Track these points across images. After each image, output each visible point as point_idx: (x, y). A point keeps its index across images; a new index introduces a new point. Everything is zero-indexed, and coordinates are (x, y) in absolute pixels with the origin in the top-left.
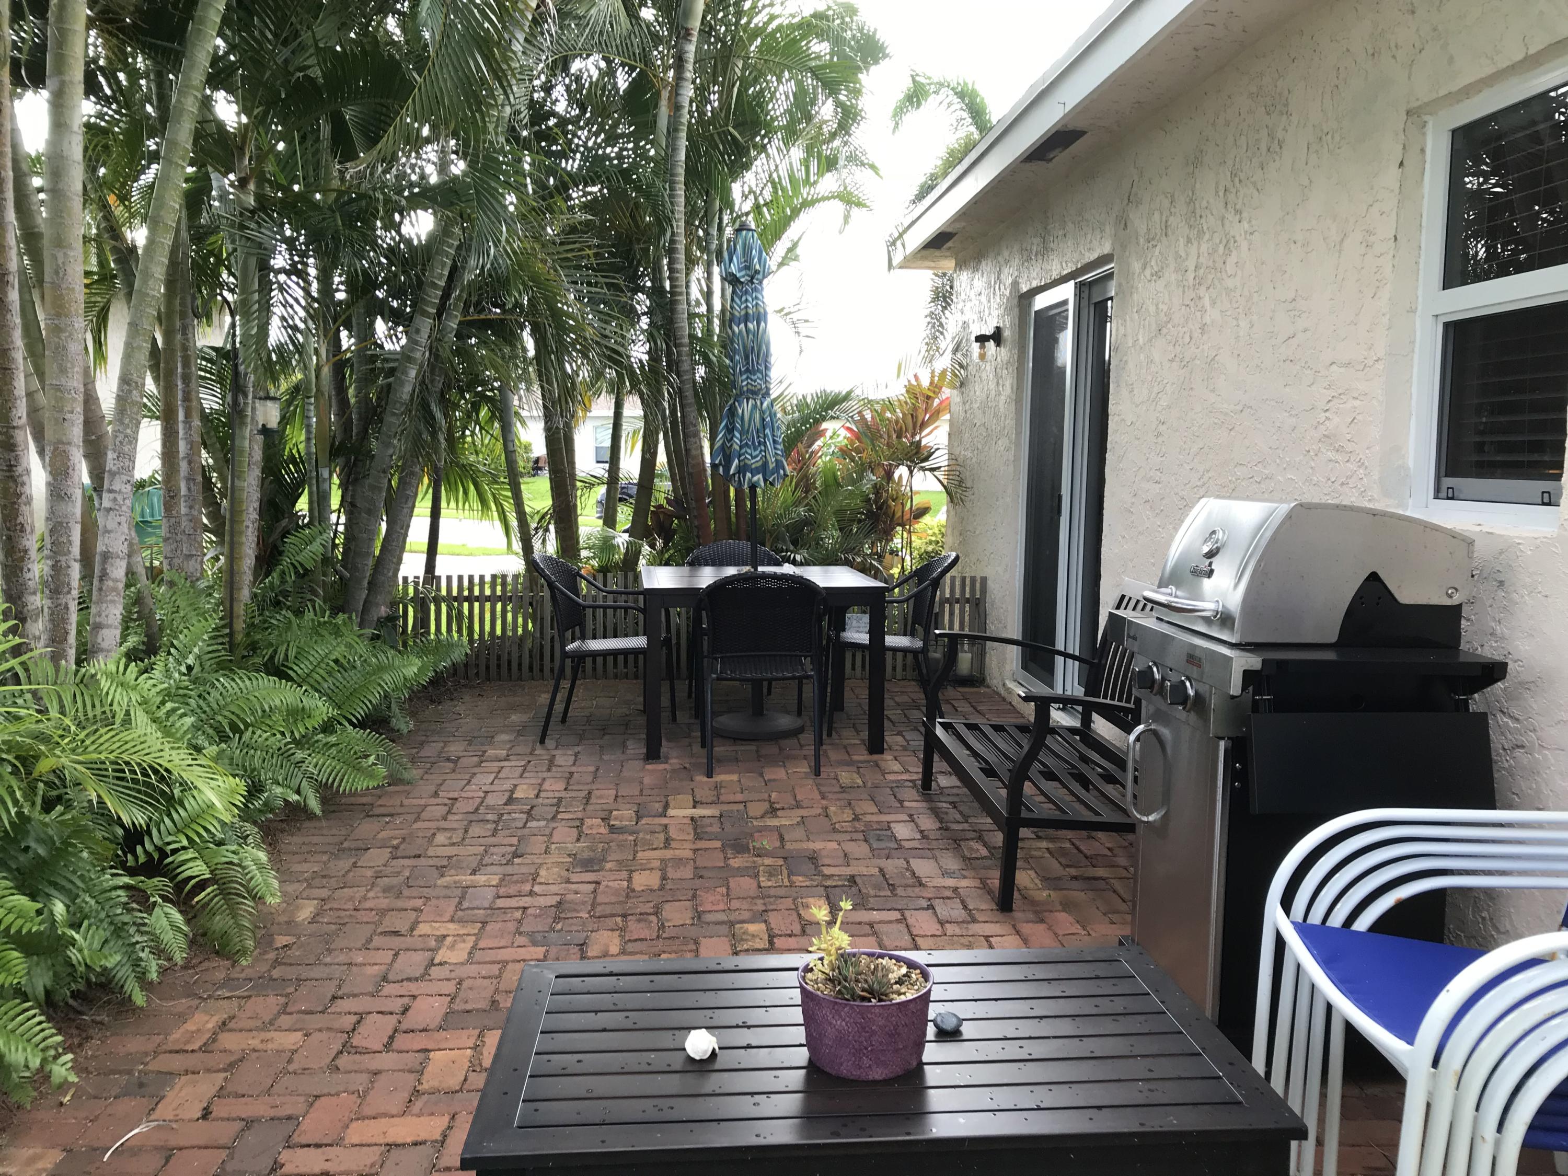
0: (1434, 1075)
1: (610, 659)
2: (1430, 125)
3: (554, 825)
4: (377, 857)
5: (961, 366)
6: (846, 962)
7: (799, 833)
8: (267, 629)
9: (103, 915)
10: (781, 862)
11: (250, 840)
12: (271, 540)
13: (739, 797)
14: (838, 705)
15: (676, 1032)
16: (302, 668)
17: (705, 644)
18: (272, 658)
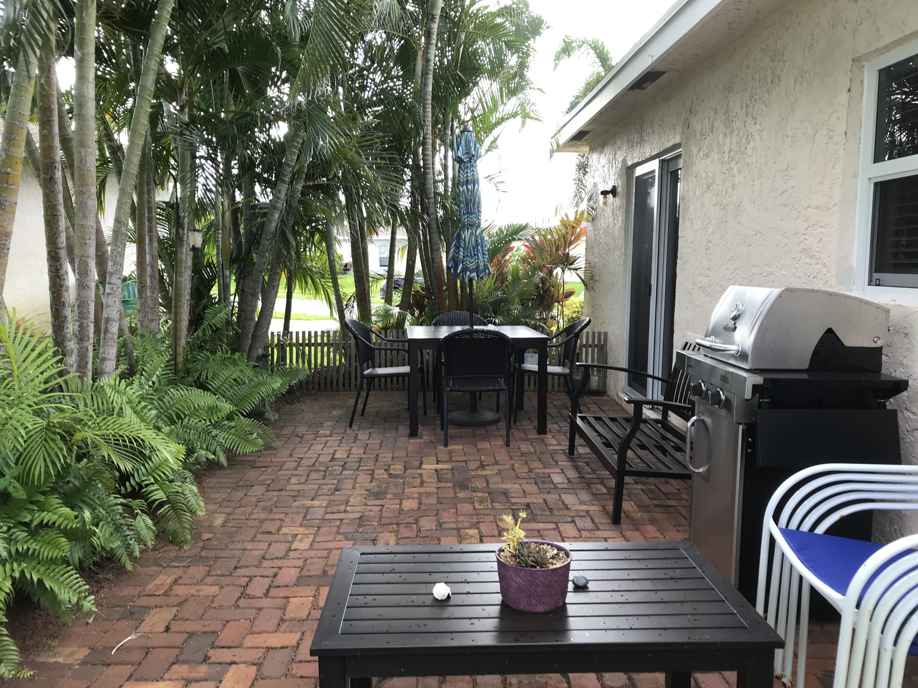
0: (857, 613)
1: (389, 379)
2: (866, 67)
3: (358, 473)
4: (259, 490)
5: (593, 208)
6: (523, 546)
7: (498, 479)
8: (195, 361)
9: (109, 519)
10: (487, 495)
11: (188, 480)
12: (197, 311)
13: (463, 458)
14: (520, 406)
15: (428, 585)
16: (215, 384)
17: (443, 371)
18: (199, 378)
